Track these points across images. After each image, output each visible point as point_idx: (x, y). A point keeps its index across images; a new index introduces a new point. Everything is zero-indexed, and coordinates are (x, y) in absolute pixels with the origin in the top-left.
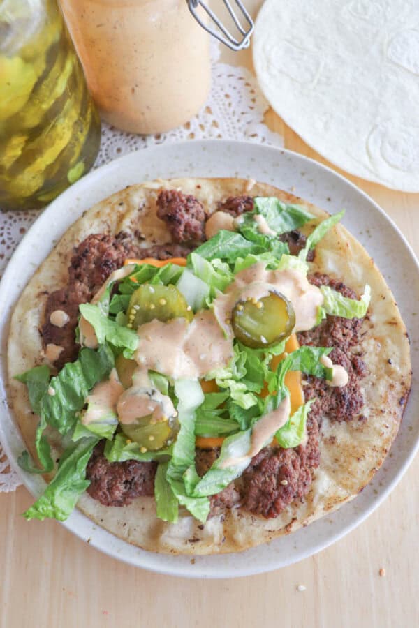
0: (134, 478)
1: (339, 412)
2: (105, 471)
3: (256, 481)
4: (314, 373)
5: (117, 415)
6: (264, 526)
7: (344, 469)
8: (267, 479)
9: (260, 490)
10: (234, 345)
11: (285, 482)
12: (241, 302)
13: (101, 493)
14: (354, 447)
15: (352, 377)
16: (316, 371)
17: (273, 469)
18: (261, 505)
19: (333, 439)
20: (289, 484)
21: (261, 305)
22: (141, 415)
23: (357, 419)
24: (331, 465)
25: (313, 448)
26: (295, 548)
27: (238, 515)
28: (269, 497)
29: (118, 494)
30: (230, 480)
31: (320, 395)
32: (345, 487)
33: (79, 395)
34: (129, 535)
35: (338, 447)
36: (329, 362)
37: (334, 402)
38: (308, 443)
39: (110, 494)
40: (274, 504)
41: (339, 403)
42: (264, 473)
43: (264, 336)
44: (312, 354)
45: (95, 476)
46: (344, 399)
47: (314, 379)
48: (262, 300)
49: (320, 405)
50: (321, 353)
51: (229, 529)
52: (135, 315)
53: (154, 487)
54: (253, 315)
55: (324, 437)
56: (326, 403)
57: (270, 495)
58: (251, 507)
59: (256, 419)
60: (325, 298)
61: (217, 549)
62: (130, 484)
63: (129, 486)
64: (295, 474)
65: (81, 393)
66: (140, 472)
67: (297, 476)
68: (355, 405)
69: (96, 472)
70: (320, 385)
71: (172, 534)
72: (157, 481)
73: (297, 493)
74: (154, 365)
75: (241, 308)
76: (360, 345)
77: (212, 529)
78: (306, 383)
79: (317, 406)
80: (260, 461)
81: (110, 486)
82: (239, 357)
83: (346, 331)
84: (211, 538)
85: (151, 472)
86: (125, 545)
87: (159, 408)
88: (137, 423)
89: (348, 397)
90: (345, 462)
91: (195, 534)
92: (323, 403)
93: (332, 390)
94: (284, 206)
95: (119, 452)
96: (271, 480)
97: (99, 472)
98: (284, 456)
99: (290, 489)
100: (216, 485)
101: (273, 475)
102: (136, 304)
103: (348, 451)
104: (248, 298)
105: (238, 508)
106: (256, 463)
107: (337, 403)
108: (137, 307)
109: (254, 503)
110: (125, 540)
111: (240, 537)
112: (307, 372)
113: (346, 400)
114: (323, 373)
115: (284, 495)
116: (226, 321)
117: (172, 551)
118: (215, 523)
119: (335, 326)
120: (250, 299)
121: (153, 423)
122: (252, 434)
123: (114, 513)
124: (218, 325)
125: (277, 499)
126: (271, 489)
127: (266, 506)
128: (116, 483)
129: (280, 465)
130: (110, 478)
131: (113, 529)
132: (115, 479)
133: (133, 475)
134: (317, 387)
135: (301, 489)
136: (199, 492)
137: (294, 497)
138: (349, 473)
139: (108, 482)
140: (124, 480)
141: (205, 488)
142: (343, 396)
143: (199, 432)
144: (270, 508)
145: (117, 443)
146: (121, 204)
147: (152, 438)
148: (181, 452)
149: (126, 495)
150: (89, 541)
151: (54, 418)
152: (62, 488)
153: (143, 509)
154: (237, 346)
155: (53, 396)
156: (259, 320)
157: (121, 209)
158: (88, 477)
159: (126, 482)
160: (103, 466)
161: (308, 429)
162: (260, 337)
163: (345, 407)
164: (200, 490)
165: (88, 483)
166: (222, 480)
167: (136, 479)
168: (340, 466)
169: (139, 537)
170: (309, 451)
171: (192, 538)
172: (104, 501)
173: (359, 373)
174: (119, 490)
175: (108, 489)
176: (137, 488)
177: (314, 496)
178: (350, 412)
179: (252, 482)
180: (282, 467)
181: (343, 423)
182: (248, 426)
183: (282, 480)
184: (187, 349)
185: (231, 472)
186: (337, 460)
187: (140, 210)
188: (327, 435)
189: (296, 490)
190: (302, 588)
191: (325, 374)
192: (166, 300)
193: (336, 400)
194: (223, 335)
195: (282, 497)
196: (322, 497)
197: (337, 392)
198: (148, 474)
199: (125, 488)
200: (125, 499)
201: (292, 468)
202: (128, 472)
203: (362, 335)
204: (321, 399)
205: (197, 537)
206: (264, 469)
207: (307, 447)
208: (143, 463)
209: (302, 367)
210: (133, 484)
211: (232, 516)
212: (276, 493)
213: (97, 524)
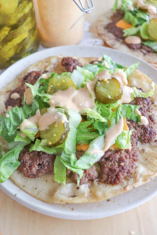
0: (43, 162)
1: (145, 136)
2: (29, 158)
3: (107, 165)
4: (132, 118)
5: (38, 127)
6: (112, 188)
7: (150, 163)
8: (113, 163)
9: (109, 169)
10: (95, 102)
11: (122, 164)
12: (99, 81)
13: (25, 169)
14: (154, 154)
15: (150, 122)
16: (133, 117)
17: (116, 158)
18: (110, 177)
19: (143, 150)
20: (124, 165)
21: (108, 82)
22: (50, 124)
23: (154, 142)
24: (144, 162)
25: (135, 152)
26: (129, 202)
27: (98, 184)
28: (114, 172)
29: (34, 170)
30: (94, 162)
31: (136, 129)
32: (152, 171)
33: (20, 119)
34: (38, 194)
35: (146, 153)
36: (139, 113)
37: (143, 132)
38: (132, 149)
39: (30, 169)
40: (117, 176)
41: (145, 132)
42: (111, 161)
43: (110, 95)
44: (131, 108)
45: (23, 161)
46: (148, 130)
47: (132, 122)
48: (108, 80)
49: (136, 132)
50: (136, 108)
51: (93, 191)
52: (50, 90)
53: (54, 166)
54: (104, 87)
55: (139, 149)
56: (139, 132)
57: (115, 170)
58: (105, 179)
59: (107, 129)
60: (135, 91)
61: (86, 200)
62: (41, 166)
63: (40, 166)
64: (127, 161)
65: (21, 118)
66: (47, 159)
67: (128, 162)
68: (152, 133)
69: (24, 158)
70: (135, 125)
71: (62, 192)
72: (55, 164)
73: (129, 170)
74: (58, 104)
75: (99, 83)
76: (151, 112)
77: (84, 189)
78: (129, 123)
79: (135, 133)
80: (109, 155)
81: (30, 165)
82: (97, 107)
83: (145, 105)
84: (83, 194)
85: (52, 160)
86: (35, 200)
87: (60, 118)
88: (48, 128)
89: (149, 129)
90: (151, 160)
91: (74, 193)
92: (137, 132)
93: (141, 127)
94: (114, 62)
95: (37, 147)
96: (115, 164)
97: (25, 158)
98: (121, 153)
99: (125, 167)
100: (86, 163)
101: (116, 162)
102: (51, 85)
103: (151, 155)
104: (102, 79)
105: (97, 181)
106: (107, 156)
107: (144, 132)
108: (52, 86)
109: (106, 176)
110: (35, 197)
111: (99, 193)
112: (129, 118)
113: (148, 131)
114: (136, 119)
115: (122, 170)
116: (92, 90)
117: (61, 201)
118: (86, 187)
119: (140, 102)
120: (103, 79)
121: (56, 126)
122: (105, 137)
123: (31, 183)
124: (88, 91)
125: (118, 172)
126: (115, 168)
127: (113, 177)
128: (34, 164)
129: (119, 157)
130: (31, 162)
131: (29, 191)
132: (33, 162)
133: (43, 161)
134: (134, 125)
135: (130, 168)
136: (78, 165)
137: (127, 173)
138: (153, 165)
139: (29, 164)
140: (38, 162)
141: (81, 164)
142: (147, 129)
143: (78, 139)
144: (115, 178)
145: (36, 142)
146: (46, 62)
147: (55, 135)
148: (69, 145)
149: (38, 171)
150: (16, 195)
151: (7, 128)
152: (5, 163)
153: (47, 181)
154: (97, 102)
155: (8, 118)
156: (107, 88)
157: (46, 64)
158: (19, 160)
159: (39, 165)
160: (28, 156)
161: (131, 143)
162: (108, 95)
163: (148, 134)
164: (78, 164)
165: (19, 163)
166: (89, 161)
167: (44, 163)
168: (148, 162)
169: (43, 195)
170: (133, 152)
171: (73, 196)
172: (26, 174)
173: (152, 121)
174: (35, 168)
175: (29, 167)
176: (44, 167)
177: (137, 175)
178: (151, 136)
179: (105, 165)
180: (120, 158)
181: (147, 144)
182: (103, 133)
183: (120, 163)
184: (74, 100)
185: (94, 158)
186: (146, 159)
187: (54, 65)
188: (140, 149)
189: (128, 168)
190: (133, 233)
191: (137, 119)
192: (65, 80)
193: (144, 131)
194: (91, 96)
195: (121, 171)
196: (141, 175)
197: (143, 127)
198: (51, 161)
199: (38, 167)
200: (37, 173)
201: (125, 159)
202: (41, 158)
203: (152, 109)
204: (136, 130)
205: (75, 195)
206: (111, 159)
207: (132, 151)
208: (49, 155)
209: (126, 116)
210: (42, 166)
211: (94, 185)
212: (118, 169)
213: (21, 189)
